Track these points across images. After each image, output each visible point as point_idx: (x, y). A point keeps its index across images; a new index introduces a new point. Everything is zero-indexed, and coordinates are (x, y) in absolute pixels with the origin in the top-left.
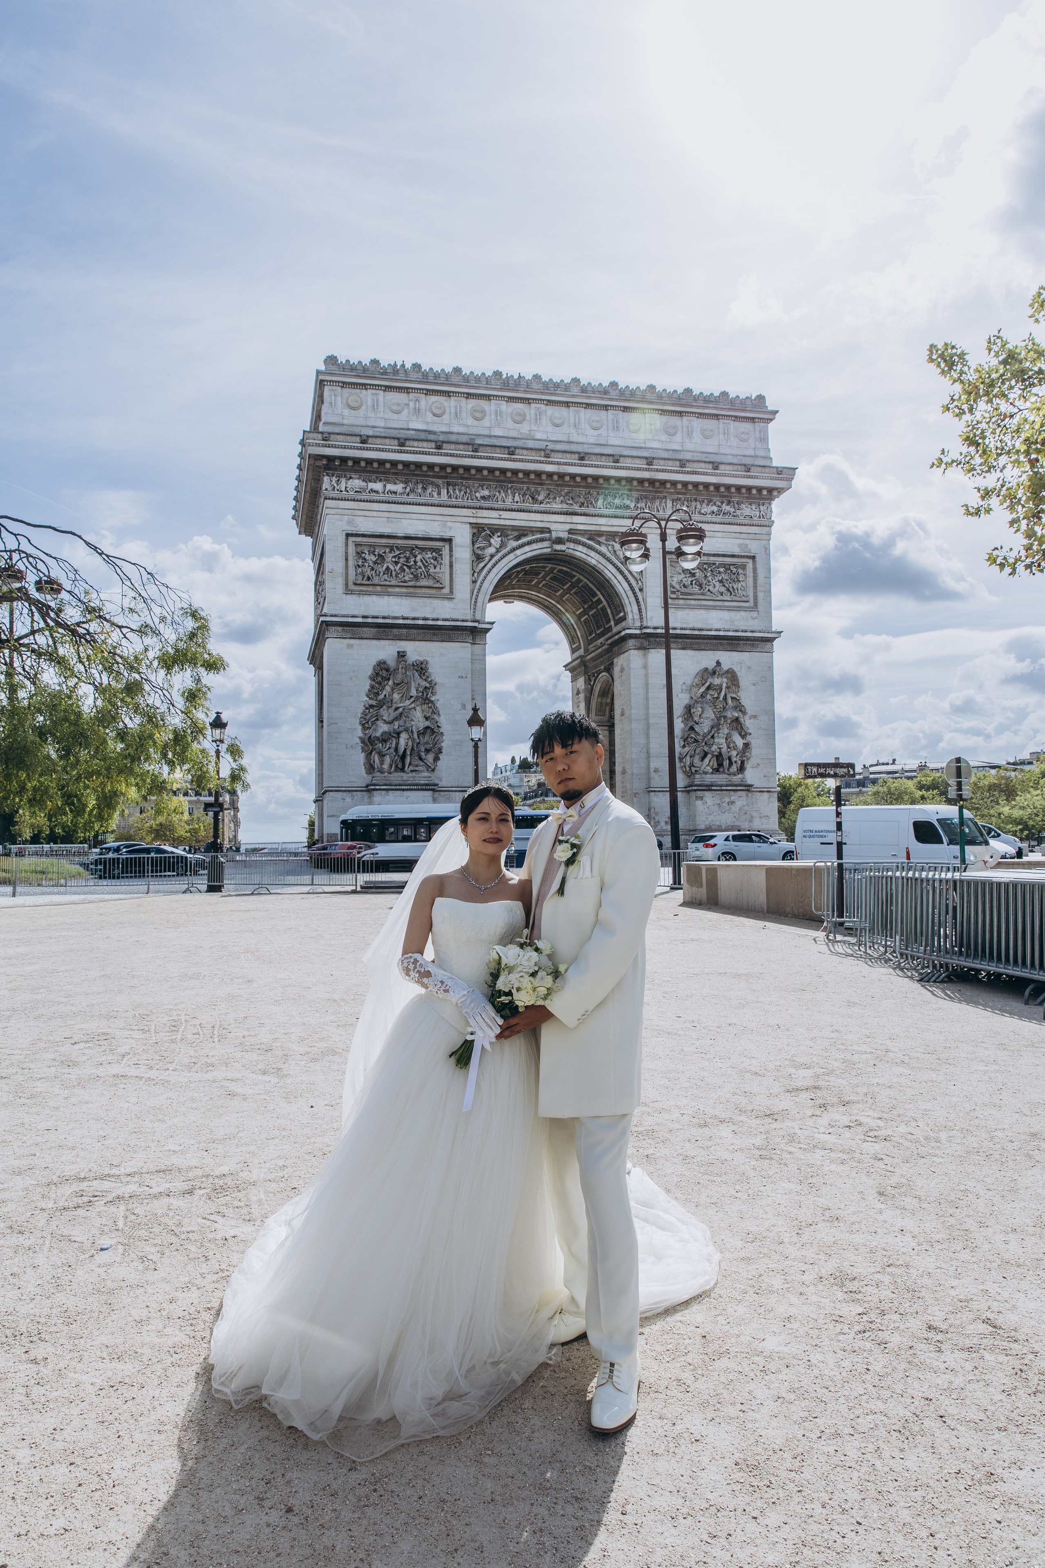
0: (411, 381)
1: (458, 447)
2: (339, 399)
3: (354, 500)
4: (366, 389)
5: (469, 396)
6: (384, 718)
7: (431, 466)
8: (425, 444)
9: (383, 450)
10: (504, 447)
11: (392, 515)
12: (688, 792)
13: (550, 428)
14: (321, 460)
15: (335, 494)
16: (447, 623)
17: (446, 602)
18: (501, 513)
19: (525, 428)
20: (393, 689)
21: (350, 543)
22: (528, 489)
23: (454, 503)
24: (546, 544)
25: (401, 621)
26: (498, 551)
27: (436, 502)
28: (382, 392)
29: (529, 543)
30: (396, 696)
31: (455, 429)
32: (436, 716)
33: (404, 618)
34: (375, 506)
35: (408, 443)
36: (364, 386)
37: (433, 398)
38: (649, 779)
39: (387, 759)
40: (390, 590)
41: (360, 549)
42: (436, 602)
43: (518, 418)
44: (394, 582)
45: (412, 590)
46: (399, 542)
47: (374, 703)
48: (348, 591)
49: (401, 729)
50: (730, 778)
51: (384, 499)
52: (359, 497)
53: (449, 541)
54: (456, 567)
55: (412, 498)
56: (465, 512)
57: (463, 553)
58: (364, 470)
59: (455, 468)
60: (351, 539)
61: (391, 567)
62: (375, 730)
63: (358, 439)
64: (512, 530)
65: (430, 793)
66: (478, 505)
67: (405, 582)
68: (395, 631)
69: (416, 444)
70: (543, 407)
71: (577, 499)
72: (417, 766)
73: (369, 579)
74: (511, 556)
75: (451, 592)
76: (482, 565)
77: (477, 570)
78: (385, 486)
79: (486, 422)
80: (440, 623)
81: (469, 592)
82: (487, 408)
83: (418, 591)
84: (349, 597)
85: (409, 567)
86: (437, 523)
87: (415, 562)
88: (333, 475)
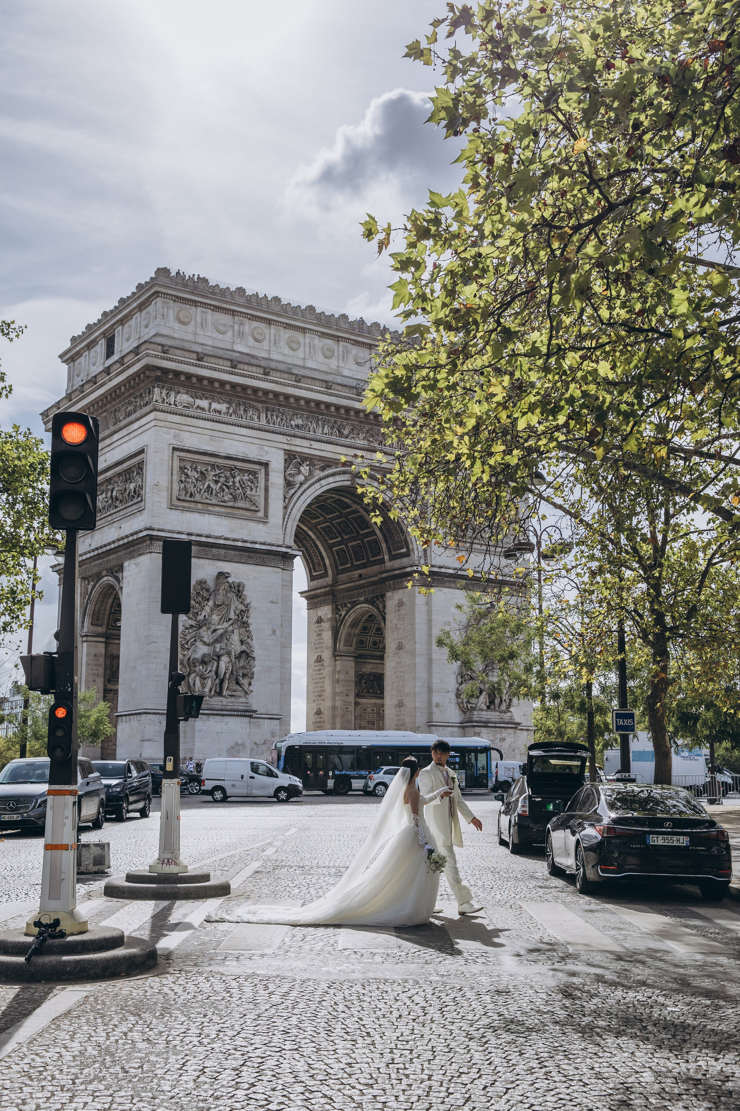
0: (235, 304)
1: (283, 375)
2: (171, 312)
3: (182, 415)
4: (196, 306)
5: (288, 326)
6: (205, 639)
7: (255, 390)
8: (254, 369)
9: (215, 370)
10: (323, 381)
11: (216, 434)
12: (464, 727)
13: (354, 367)
14: (154, 371)
15: (165, 406)
16: (264, 547)
17: (261, 526)
18: (312, 443)
19: (333, 363)
20: (212, 610)
21: (175, 457)
22: (335, 422)
23: (272, 429)
24: (347, 477)
25: (222, 542)
26: (306, 480)
27: (256, 426)
28: (210, 311)
29: (333, 475)
30: (215, 618)
31: (275, 356)
32: (249, 640)
33: (226, 539)
34: (201, 423)
35: (239, 366)
36: (195, 303)
37: (255, 324)
38: (430, 714)
39: (209, 683)
40: (210, 508)
41: (183, 464)
42: (252, 525)
43: (328, 353)
44: (214, 501)
45: (230, 510)
46: (220, 461)
47: (193, 623)
48: (172, 507)
49: (222, 652)
50: (501, 715)
51: (210, 417)
52: (186, 412)
53: (266, 465)
54: (272, 491)
55: (233, 419)
56: (281, 438)
57: (277, 479)
58: (192, 386)
59: (277, 395)
60: (177, 453)
61: (212, 485)
62: (194, 651)
63: (195, 356)
64: (319, 460)
65: (248, 719)
66: (293, 432)
67: (224, 502)
68: (214, 550)
69: (246, 367)
70: (350, 346)
71: (376, 437)
72: (235, 691)
73: (191, 495)
74: (317, 486)
75: (266, 515)
76: (292, 491)
77: (288, 496)
78: (210, 404)
79: (300, 354)
80: (257, 546)
81: (281, 517)
82: (302, 340)
83: (236, 511)
84: (173, 512)
85: (228, 487)
86: (255, 446)
87: (234, 482)
88: (163, 388)
